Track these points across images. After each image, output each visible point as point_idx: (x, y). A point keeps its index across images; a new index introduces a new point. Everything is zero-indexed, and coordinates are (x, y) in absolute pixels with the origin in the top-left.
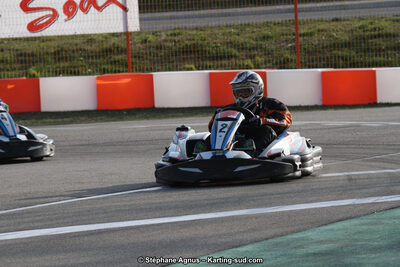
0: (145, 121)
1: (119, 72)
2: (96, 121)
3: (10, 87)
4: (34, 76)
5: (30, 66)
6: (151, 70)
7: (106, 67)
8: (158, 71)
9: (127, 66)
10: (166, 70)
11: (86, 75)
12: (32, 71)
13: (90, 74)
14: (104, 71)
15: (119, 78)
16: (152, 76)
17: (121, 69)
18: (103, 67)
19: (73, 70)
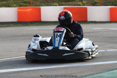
1: (27, 6)
2: (17, 26)
6: (40, 6)
7: (21, 4)
8: (43, 6)
9: (30, 3)
10: (46, 6)
11: (13, 7)
13: (15, 7)
14: (21, 6)
15: (27, 9)
16: (40, 8)
17: (28, 5)
18: (20, 4)
19: (8, 5)
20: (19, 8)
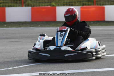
0: (100, 27)
1: (90, 5)
3: (44, 10)
4: (54, 6)
5: (52, 2)
6: (104, 5)
7: (85, 3)
8: (107, 5)
9: (93, 2)
10: (110, 5)
11: (76, 6)
12: (53, 4)
13: (77, 6)
14: (84, 5)
15: (90, 8)
16: (104, 8)
17: (91, 4)
18: (83, 3)
19: (70, 4)
20: (82, 7)
